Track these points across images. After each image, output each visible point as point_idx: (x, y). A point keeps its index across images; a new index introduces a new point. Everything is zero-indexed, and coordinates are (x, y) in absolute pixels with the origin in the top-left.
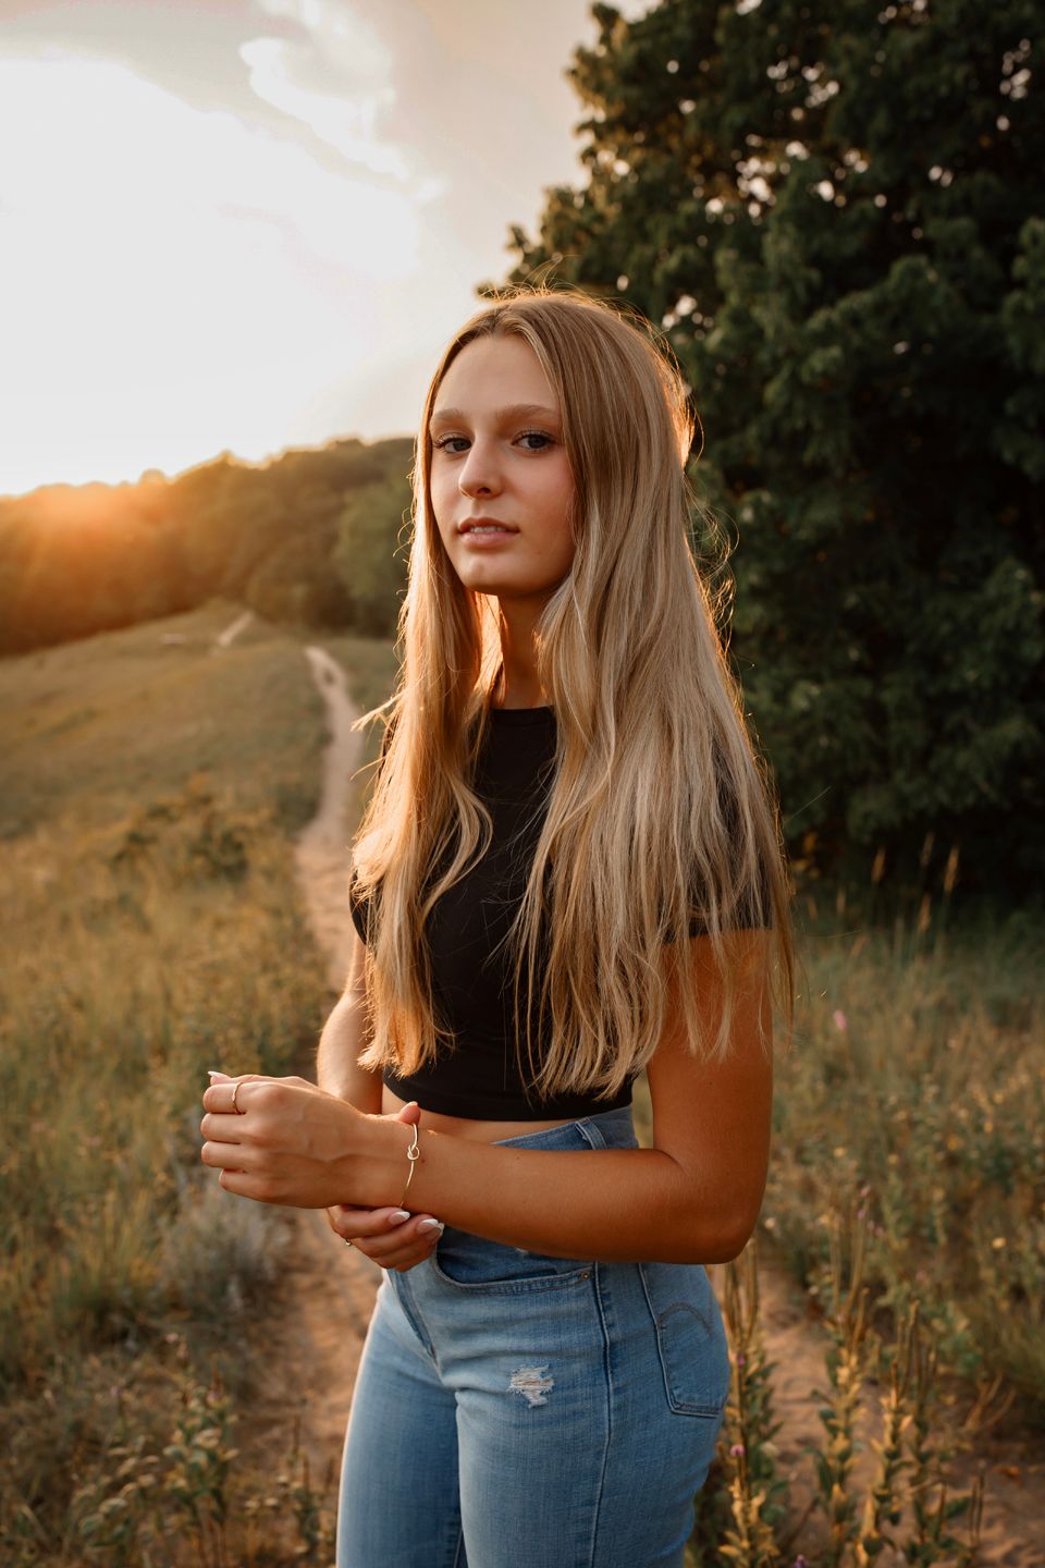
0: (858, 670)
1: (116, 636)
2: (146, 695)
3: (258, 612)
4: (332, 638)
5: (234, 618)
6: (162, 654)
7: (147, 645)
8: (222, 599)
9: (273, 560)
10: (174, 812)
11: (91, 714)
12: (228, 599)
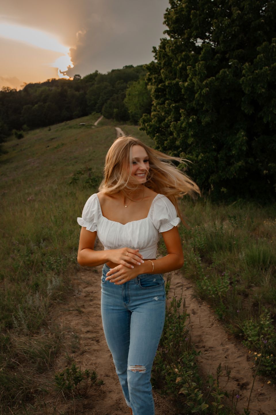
0: (215, 150)
1: (68, 122)
2: (76, 140)
3: (105, 116)
4: (123, 124)
5: (99, 118)
6: (80, 128)
7: (76, 125)
8: (95, 112)
9: (109, 101)
10: (83, 172)
11: (63, 144)
12: (97, 112)
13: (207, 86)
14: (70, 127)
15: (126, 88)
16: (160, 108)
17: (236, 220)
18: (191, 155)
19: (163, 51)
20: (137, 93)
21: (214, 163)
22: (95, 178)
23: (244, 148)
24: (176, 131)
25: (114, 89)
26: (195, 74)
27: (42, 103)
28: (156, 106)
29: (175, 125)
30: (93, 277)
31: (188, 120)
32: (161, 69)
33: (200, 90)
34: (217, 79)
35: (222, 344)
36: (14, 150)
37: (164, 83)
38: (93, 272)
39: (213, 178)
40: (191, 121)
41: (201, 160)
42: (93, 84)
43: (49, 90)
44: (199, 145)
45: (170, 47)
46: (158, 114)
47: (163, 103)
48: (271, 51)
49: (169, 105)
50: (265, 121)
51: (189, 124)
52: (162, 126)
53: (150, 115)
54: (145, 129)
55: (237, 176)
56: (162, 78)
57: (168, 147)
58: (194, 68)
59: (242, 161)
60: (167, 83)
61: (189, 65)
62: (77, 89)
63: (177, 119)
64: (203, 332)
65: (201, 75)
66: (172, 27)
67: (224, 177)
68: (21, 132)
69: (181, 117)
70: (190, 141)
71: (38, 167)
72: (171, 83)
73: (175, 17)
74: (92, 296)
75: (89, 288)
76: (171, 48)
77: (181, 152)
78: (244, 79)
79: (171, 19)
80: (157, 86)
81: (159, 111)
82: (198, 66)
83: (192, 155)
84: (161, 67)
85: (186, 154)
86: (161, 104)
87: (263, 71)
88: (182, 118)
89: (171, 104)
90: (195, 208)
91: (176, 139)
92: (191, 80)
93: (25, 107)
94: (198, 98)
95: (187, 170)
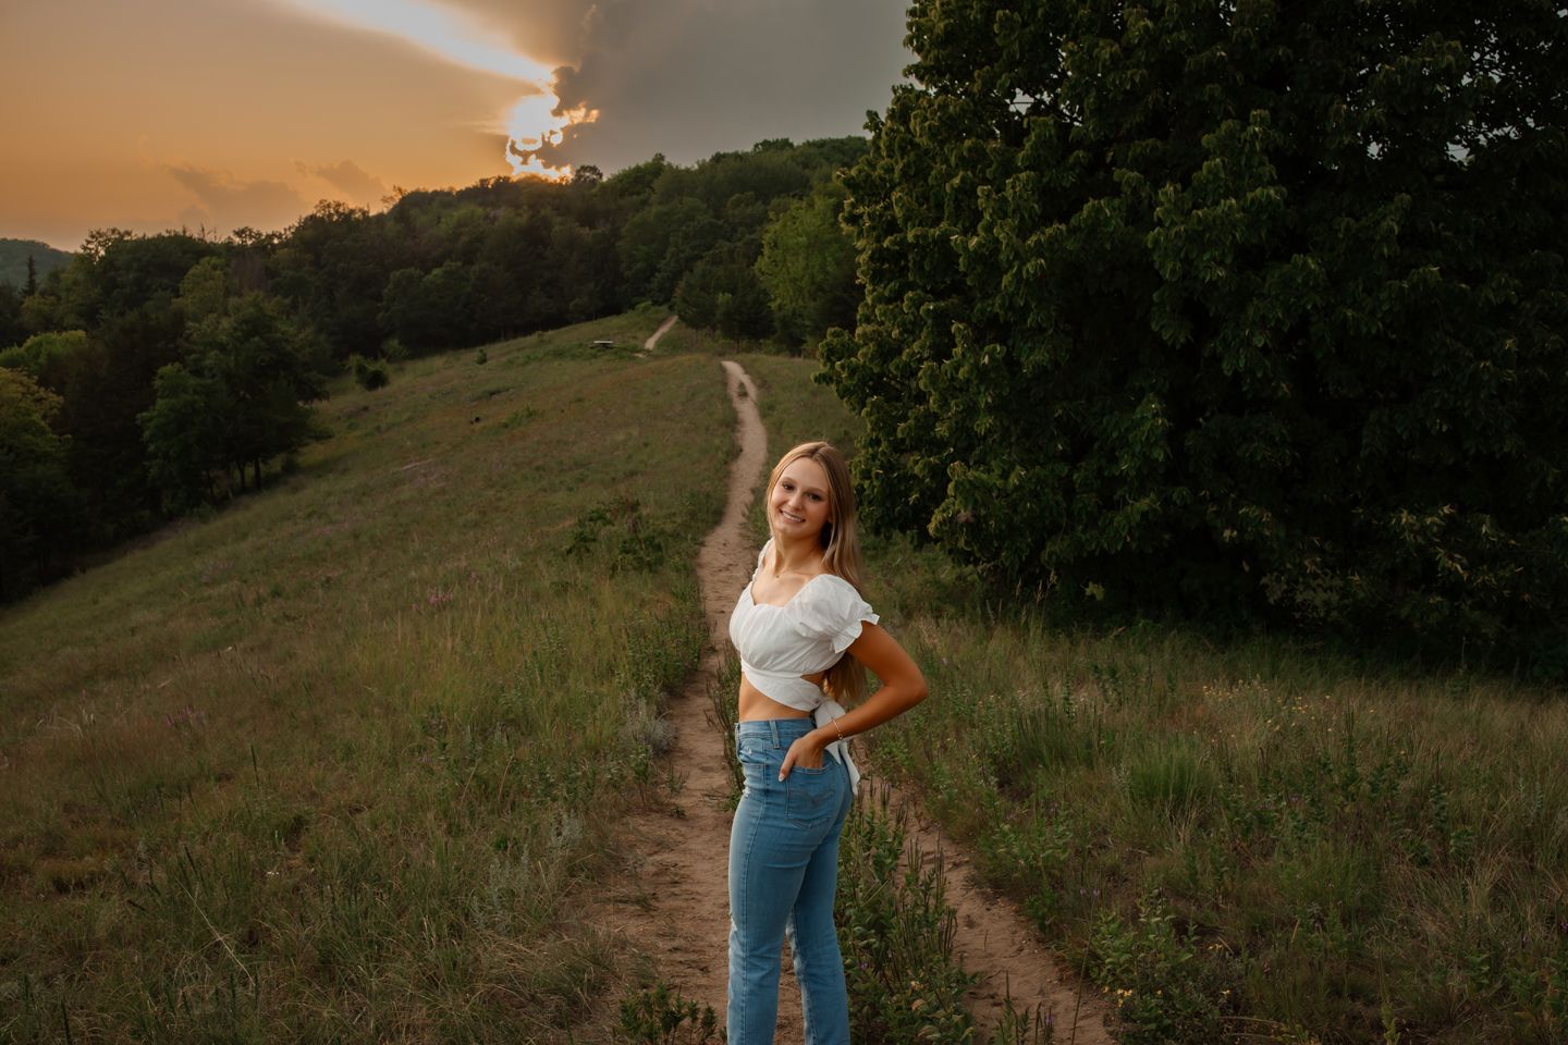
0: (1063, 457)
1: (551, 333)
2: (580, 400)
3: (682, 318)
4: (748, 350)
5: (661, 322)
6: (595, 357)
7: (580, 345)
8: (650, 302)
9: (699, 266)
10: (608, 515)
11: (530, 414)
12: (655, 303)
13: (1039, 250)
14: (559, 354)
15: (763, 219)
16: (884, 314)
17: (1117, 680)
18: (983, 472)
19: (902, 129)
20: (803, 240)
21: (1060, 498)
22: (653, 538)
23: (1159, 455)
24: (935, 390)
25: (721, 222)
26: (1001, 213)
27: (459, 264)
28: (874, 307)
29: (933, 371)
30: (673, 830)
31: (978, 356)
32: (893, 188)
33: (1016, 264)
34: (1072, 231)
35: (1041, 992)
36: (351, 427)
37: (902, 235)
38: (672, 816)
39: (1056, 547)
40: (986, 360)
41: (1017, 488)
42: (645, 203)
43: (486, 217)
44: (1013, 439)
45: (926, 119)
46: (880, 334)
47: (897, 297)
48: (1247, 150)
49: (917, 304)
50: (1227, 368)
51: (981, 373)
52: (890, 371)
53: (852, 332)
54: (835, 378)
55: (1134, 546)
56: (894, 217)
57: (908, 442)
58: (998, 191)
59: (1152, 495)
60: (910, 237)
61: (985, 181)
62: (588, 219)
63: (941, 352)
64: (994, 966)
65: (1022, 217)
66: (931, 55)
67: (1093, 547)
68: (381, 365)
69: (955, 346)
70: (983, 424)
71: (443, 491)
72: (925, 237)
73: (942, 25)
74: (676, 875)
75: (665, 856)
76: (927, 124)
77: (953, 461)
78: (1159, 233)
79: (931, 30)
80: (879, 240)
81: (882, 323)
82: (1013, 187)
83: (989, 471)
84: (891, 180)
85: (969, 467)
86: (889, 301)
87: (1219, 210)
88: (958, 350)
89: (922, 304)
90: (993, 645)
91: (936, 417)
92: (989, 229)
93: (395, 275)
94: (1011, 289)
95: (972, 520)
